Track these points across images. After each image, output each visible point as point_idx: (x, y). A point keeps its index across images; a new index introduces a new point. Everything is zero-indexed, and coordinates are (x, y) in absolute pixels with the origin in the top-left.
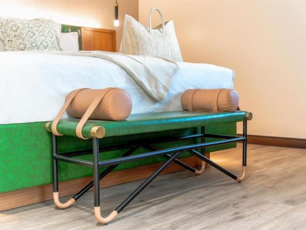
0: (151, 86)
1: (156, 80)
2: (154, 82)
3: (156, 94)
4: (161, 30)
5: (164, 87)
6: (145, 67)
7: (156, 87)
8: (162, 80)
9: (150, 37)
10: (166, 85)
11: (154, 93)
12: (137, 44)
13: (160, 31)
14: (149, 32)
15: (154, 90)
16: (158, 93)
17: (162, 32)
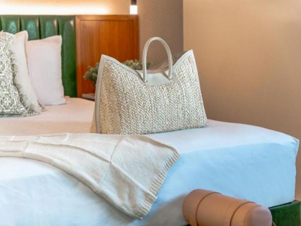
0: (121, 197)
1: (131, 186)
2: (127, 190)
3: (131, 208)
4: (167, 73)
5: (146, 195)
6: (112, 167)
7: (131, 197)
8: (142, 185)
9: (144, 89)
10: (148, 192)
11: (126, 207)
12: (119, 104)
13: (165, 75)
14: (143, 79)
15: (127, 203)
16: (134, 206)
17: (167, 77)
